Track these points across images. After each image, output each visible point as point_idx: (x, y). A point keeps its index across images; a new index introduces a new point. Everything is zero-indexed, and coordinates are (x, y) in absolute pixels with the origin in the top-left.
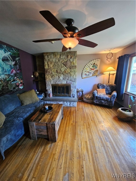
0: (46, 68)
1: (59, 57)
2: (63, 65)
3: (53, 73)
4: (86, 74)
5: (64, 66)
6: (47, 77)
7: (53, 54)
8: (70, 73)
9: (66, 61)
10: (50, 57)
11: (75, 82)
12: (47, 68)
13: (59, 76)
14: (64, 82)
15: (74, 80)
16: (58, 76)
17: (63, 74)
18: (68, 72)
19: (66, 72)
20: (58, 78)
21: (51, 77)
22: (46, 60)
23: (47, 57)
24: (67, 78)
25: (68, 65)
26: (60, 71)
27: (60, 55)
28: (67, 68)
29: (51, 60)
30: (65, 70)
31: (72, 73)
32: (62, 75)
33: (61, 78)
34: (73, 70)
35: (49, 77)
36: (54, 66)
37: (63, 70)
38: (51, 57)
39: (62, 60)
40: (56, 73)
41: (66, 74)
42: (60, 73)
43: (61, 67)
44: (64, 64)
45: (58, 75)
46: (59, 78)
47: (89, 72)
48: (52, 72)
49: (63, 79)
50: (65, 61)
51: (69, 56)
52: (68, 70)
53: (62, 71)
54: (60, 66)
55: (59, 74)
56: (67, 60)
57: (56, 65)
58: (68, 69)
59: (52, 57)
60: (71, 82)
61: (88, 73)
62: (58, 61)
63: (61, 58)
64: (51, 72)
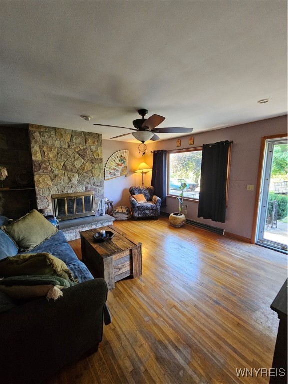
0: (38, 159)
1: (69, 140)
2: (77, 156)
3: (57, 172)
4: (111, 173)
5: (81, 158)
6: (41, 180)
7: (54, 131)
8: (93, 170)
9: (84, 150)
10: (46, 136)
11: (101, 187)
12: (41, 159)
13: (69, 178)
14: (81, 190)
15: (99, 184)
16: (67, 178)
17: (79, 174)
18: (88, 169)
19: (84, 169)
20: (67, 182)
21: (50, 179)
22: (36, 142)
23: (41, 135)
24: (87, 180)
25: (88, 156)
26: (71, 167)
27: (72, 135)
28: (85, 162)
29: (50, 142)
30: (81, 166)
31: (96, 172)
32: (77, 176)
33: (75, 181)
34: (97, 166)
35: (44, 180)
36: (59, 157)
37: (78, 164)
38: (51, 137)
39: (75, 146)
40: (64, 172)
41: (84, 174)
42: (72, 171)
43: (73, 160)
44: (80, 155)
45: (66, 175)
46: (71, 181)
47: (115, 170)
48: (54, 169)
49: (79, 182)
50: (82, 148)
51: (90, 140)
52: (89, 166)
53: (76, 166)
54: (72, 157)
55: (70, 173)
56: (85, 147)
57: (62, 155)
58: (87, 164)
60: (95, 187)
61: (113, 172)
62: (67, 147)
63: (74, 141)
64: (50, 169)
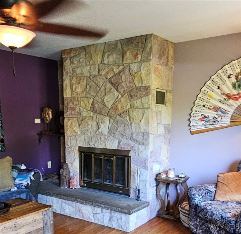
0: (67, 96)
1: (99, 60)
2: (109, 85)
3: (84, 114)
4: (204, 118)
5: (113, 89)
6: (69, 124)
7: (84, 53)
8: (131, 110)
9: (119, 73)
10: (76, 62)
11: (143, 144)
12: (70, 96)
13: (97, 123)
14: (112, 145)
15: (140, 138)
16: (95, 123)
17: (110, 117)
18: (122, 108)
19: (117, 109)
20: (95, 129)
21: (77, 124)
22: (67, 73)
24: (121, 129)
25: (124, 84)
26: (101, 106)
27: (104, 52)
28: (120, 96)
29: (78, 70)
30: (114, 104)
31: (135, 114)
32: (107, 119)
33: (105, 128)
34: (137, 103)
35: (71, 125)
36: (88, 90)
37: (109, 100)
38: (79, 61)
39: (107, 70)
40: (92, 113)
41: (118, 117)
42: (100, 113)
43: (104, 93)
44: (112, 83)
45: (94, 118)
46: (99, 128)
47: (216, 109)
48: (82, 109)
49: (110, 132)
50: (116, 71)
51: (128, 53)
52: (125, 103)
53: (107, 105)
54: (102, 89)
55: (98, 116)
56: (121, 68)
57: (90, 87)
58: (123, 100)
59: (81, 60)
60: (132, 143)
61: (212, 114)
62: (97, 74)
63: (106, 62)
64: (77, 110)
